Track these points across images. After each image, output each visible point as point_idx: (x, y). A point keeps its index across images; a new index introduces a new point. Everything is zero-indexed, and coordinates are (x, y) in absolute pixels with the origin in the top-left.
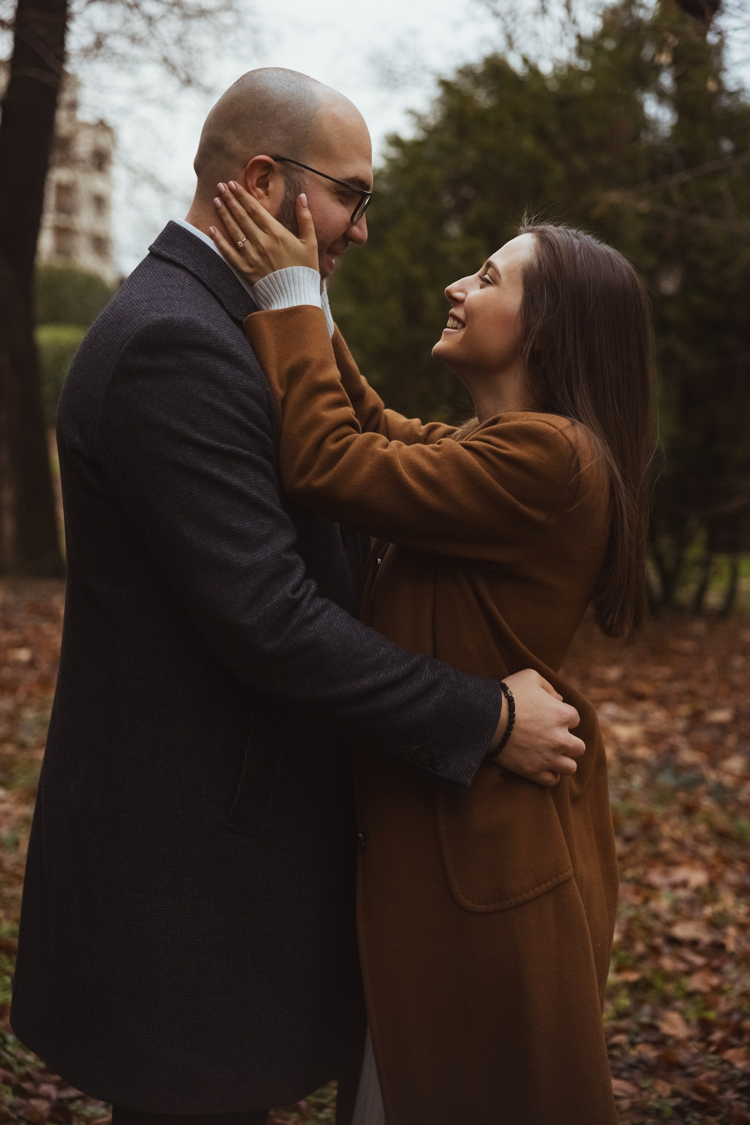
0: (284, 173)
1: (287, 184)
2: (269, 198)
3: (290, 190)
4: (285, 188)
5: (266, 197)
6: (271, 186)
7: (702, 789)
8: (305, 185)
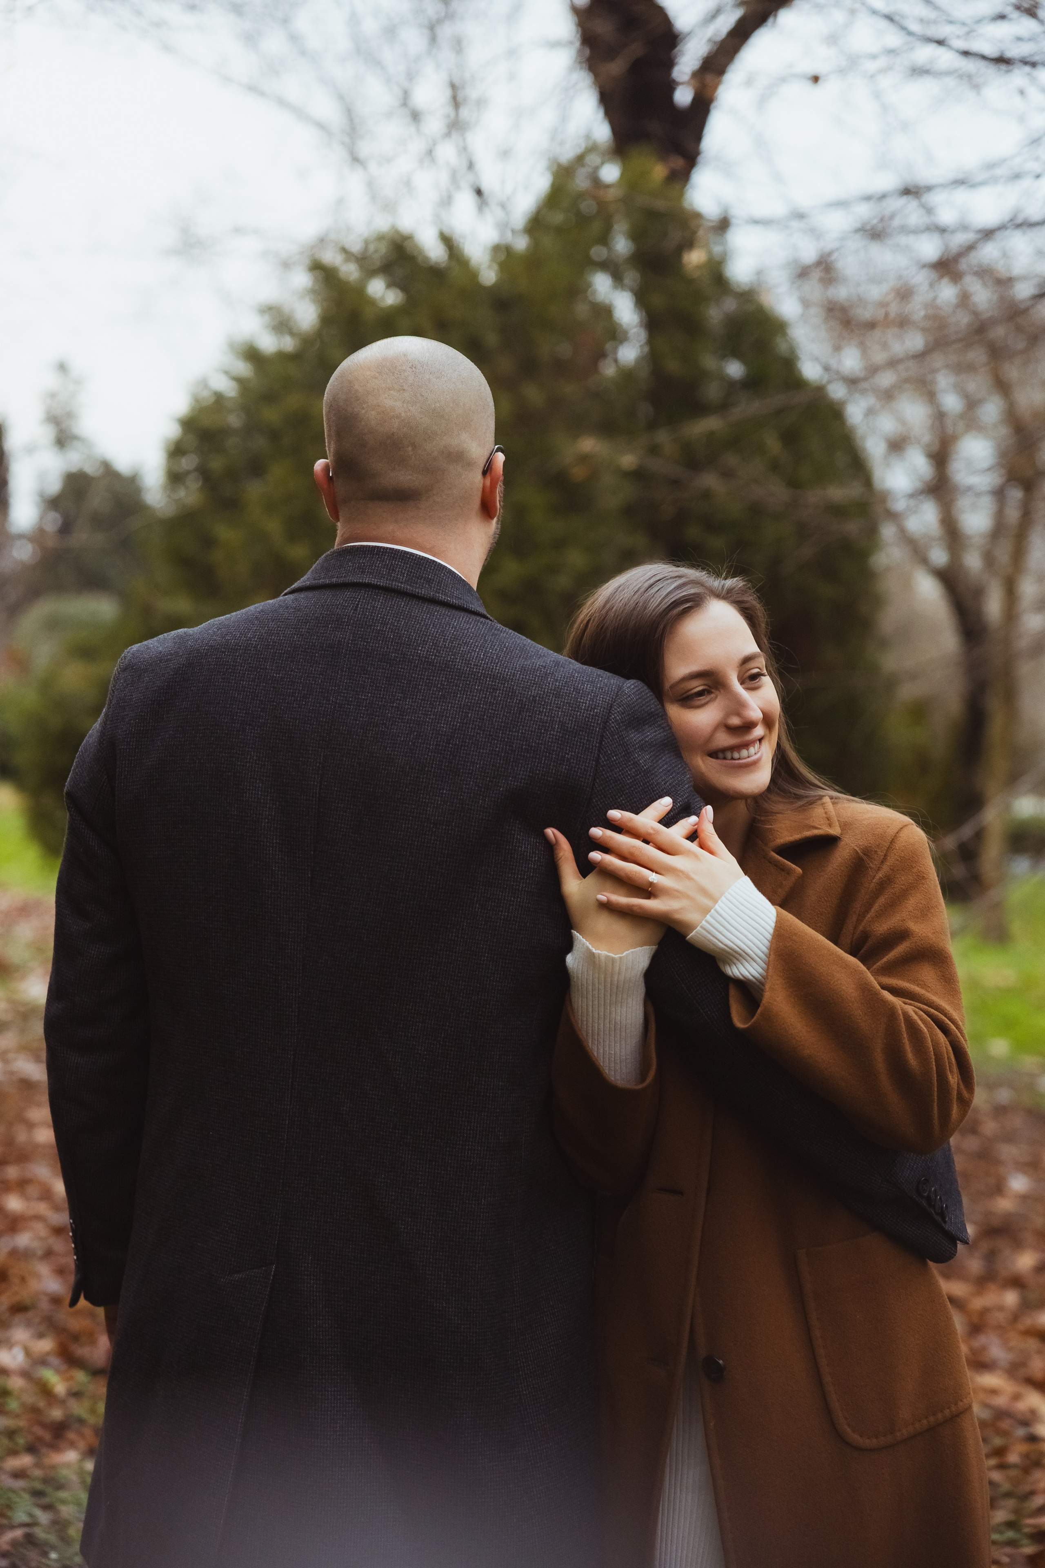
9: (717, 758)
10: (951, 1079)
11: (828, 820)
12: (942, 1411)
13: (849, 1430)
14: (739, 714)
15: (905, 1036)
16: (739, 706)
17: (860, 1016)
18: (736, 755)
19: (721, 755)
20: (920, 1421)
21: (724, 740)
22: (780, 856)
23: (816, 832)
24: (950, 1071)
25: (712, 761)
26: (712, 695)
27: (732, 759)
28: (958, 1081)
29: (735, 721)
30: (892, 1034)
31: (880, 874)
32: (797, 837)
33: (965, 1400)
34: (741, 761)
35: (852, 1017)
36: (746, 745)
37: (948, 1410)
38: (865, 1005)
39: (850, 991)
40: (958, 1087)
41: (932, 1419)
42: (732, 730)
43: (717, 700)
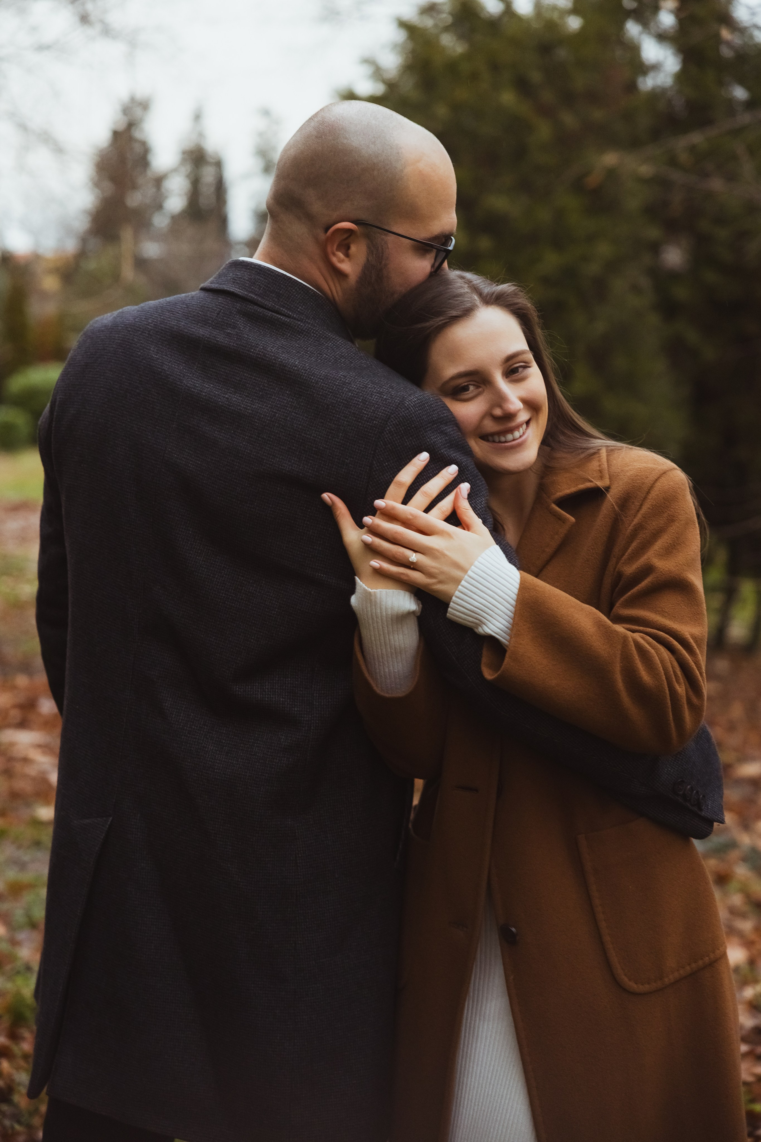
0: (368, 236)
1: (368, 247)
2: (350, 260)
3: (373, 254)
4: (367, 251)
5: (346, 259)
6: (353, 249)
7: (734, 854)
8: (388, 248)
9: (488, 441)
10: (679, 688)
11: (601, 473)
12: (702, 959)
13: (626, 979)
14: (500, 406)
15: (637, 657)
16: (500, 399)
17: (599, 646)
18: (503, 439)
19: (490, 438)
20: (683, 968)
21: (490, 426)
22: (559, 507)
23: (588, 485)
24: (677, 682)
25: (484, 444)
26: (480, 389)
27: (500, 442)
28: (686, 689)
29: (498, 412)
30: (626, 658)
31: (636, 521)
32: (573, 489)
33: (721, 949)
34: (507, 444)
35: (592, 648)
36: (511, 431)
37: (707, 958)
38: (602, 637)
39: (589, 627)
40: (687, 694)
41: (694, 965)
42: (496, 419)
43: (485, 394)
